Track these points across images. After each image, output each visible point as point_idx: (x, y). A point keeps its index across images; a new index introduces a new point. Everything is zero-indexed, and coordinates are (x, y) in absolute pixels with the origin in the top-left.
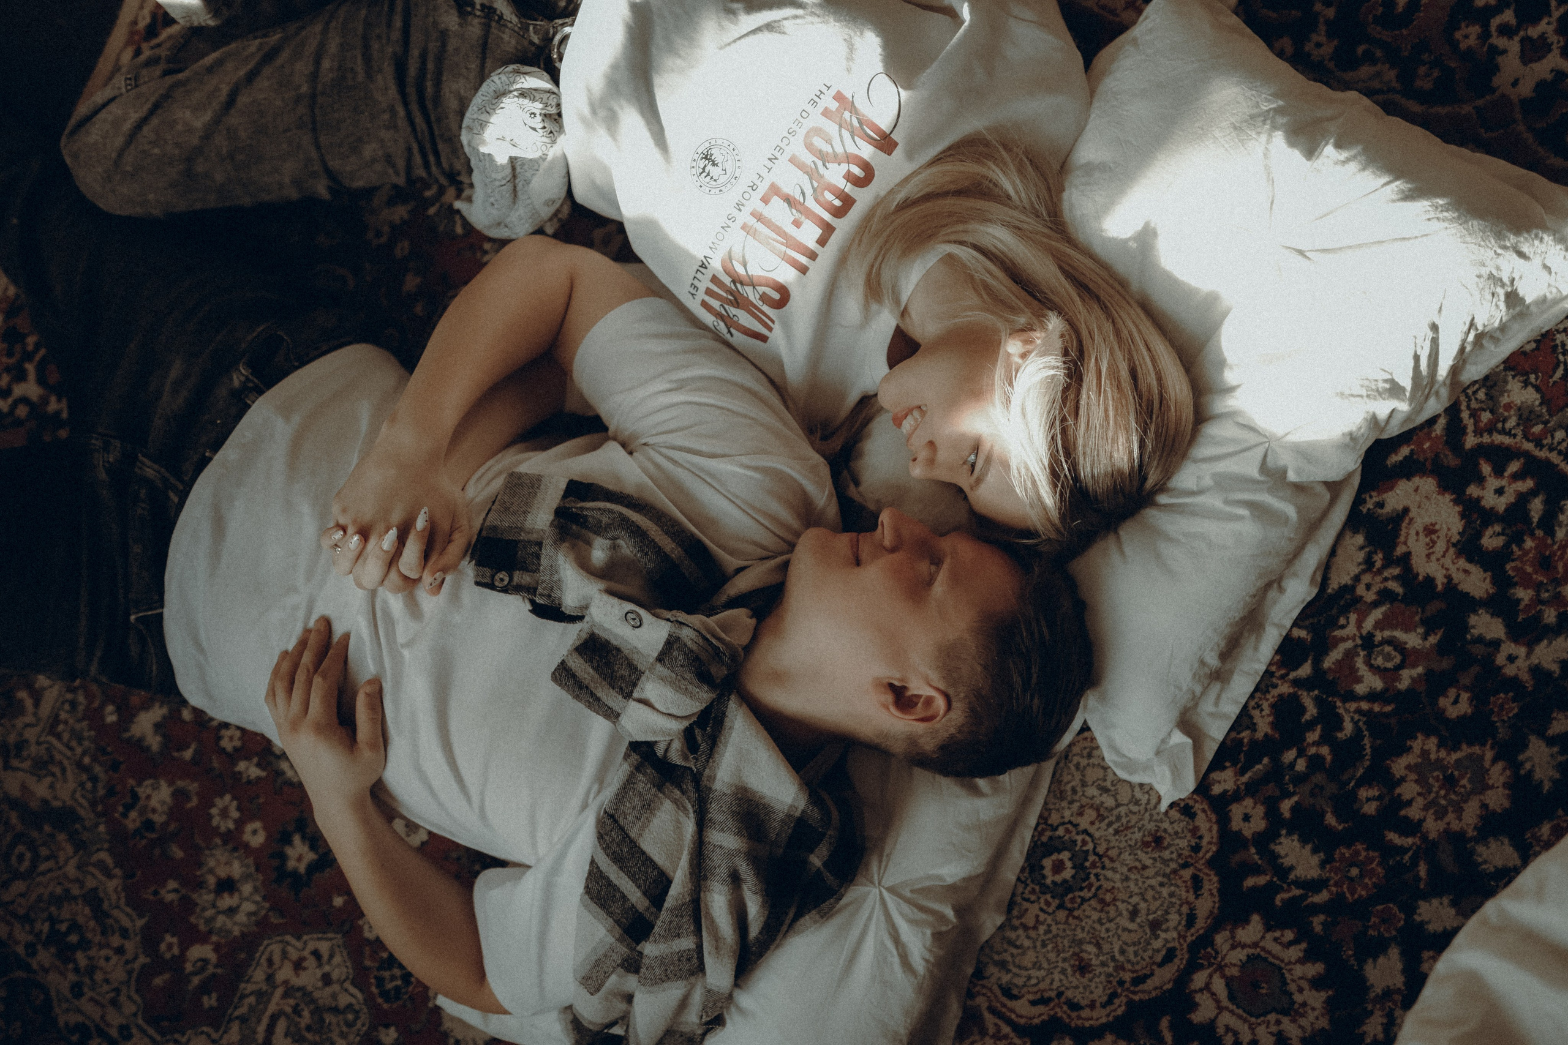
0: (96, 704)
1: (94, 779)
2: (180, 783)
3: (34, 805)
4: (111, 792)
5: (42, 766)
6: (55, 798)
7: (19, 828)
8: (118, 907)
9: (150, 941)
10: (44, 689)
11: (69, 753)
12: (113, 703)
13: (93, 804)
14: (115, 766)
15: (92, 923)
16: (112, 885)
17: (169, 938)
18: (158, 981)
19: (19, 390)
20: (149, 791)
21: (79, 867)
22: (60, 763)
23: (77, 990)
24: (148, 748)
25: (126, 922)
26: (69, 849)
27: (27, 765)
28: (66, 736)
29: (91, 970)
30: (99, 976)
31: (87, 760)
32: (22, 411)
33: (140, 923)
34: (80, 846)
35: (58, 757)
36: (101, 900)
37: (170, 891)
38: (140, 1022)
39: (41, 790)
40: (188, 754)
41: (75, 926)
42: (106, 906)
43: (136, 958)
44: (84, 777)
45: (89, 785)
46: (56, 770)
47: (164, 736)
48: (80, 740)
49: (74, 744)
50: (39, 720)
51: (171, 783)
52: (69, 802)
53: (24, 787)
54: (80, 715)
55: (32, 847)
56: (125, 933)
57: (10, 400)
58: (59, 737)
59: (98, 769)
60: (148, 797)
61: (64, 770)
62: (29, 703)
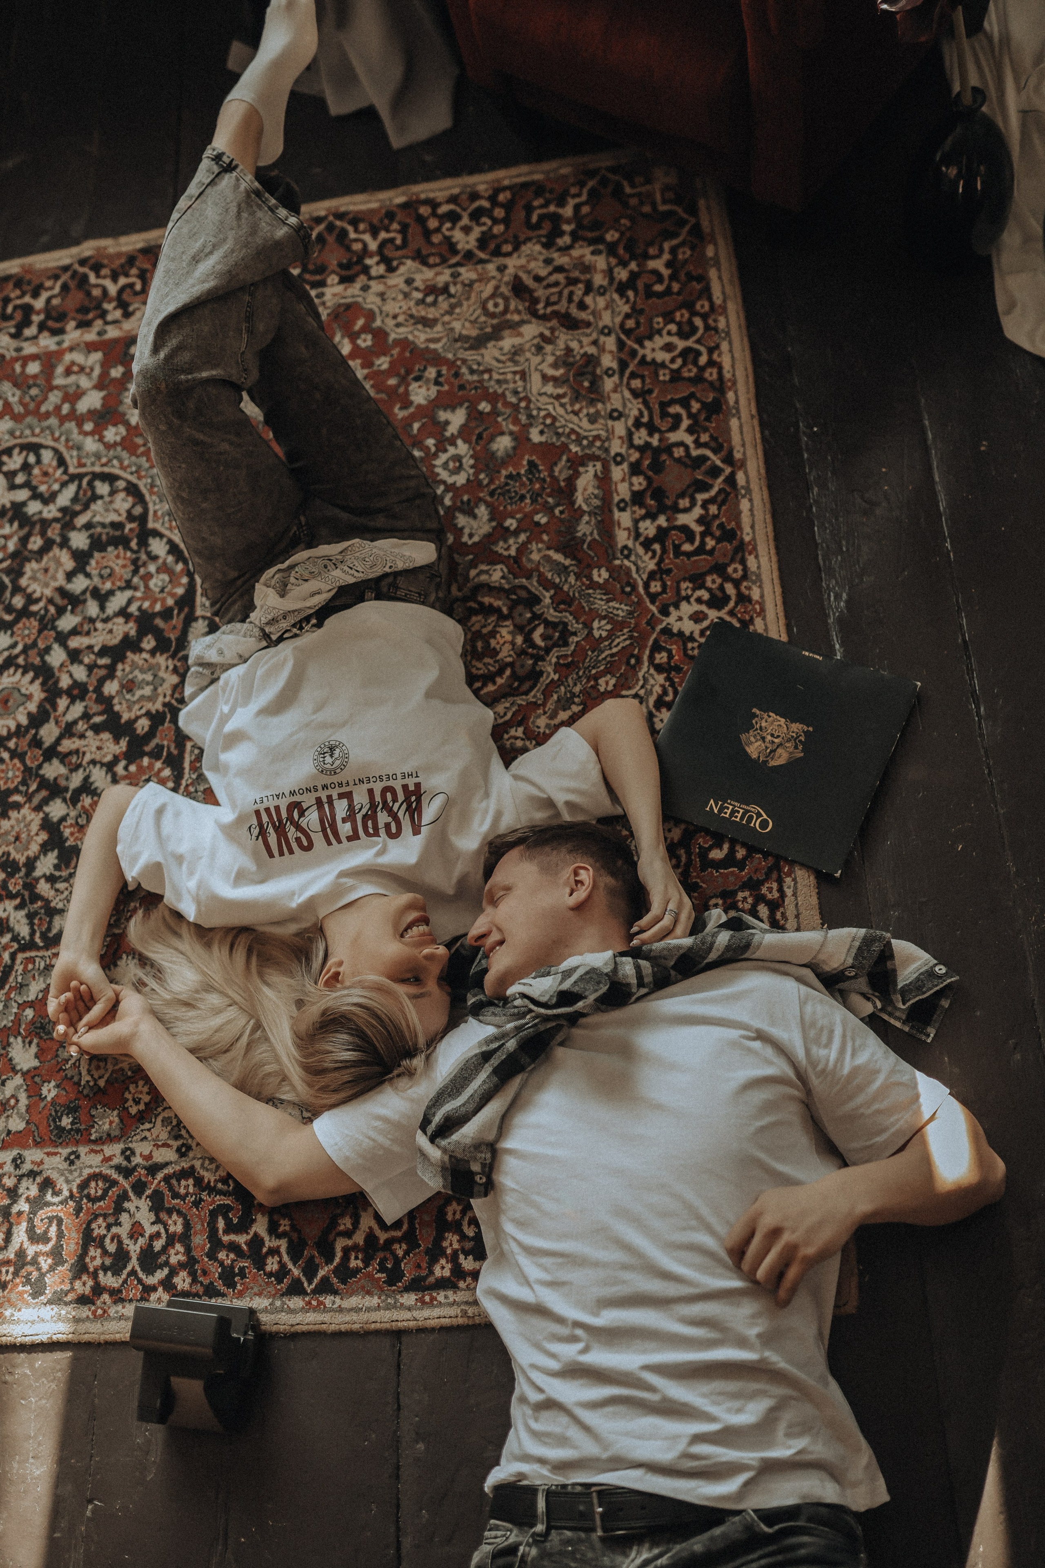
0: (500, 405)
1: (472, 372)
2: (412, 410)
3: (506, 333)
4: (457, 375)
5: (516, 352)
6: (495, 346)
7: (509, 316)
8: (411, 332)
9: (380, 335)
10: (544, 385)
11: (502, 371)
12: (488, 414)
13: (464, 361)
14: (462, 387)
15: (423, 313)
16: (423, 337)
17: (369, 343)
18: (360, 323)
19: (698, 511)
20: (430, 393)
21: (452, 329)
22: (504, 362)
23: (409, 282)
24: (445, 410)
25: (402, 330)
26: (464, 332)
27: (527, 346)
28: (509, 376)
29: (406, 295)
30: (400, 297)
31: (486, 376)
32: (684, 503)
33: (393, 336)
34: (461, 338)
35: (509, 364)
36: (425, 326)
37: (383, 363)
38: (360, 300)
39: (508, 342)
40: (416, 426)
41: (434, 304)
42: (420, 327)
43: (383, 321)
44: (481, 368)
45: (475, 367)
46: (503, 358)
47: (439, 422)
48: (498, 382)
49: (501, 377)
50: (536, 369)
51: (419, 406)
52: (483, 351)
53: (520, 335)
54: (507, 393)
55: (493, 315)
56: (398, 325)
57: (699, 503)
58: (515, 373)
59: (475, 377)
60: (428, 389)
61: (498, 361)
62: (551, 372)
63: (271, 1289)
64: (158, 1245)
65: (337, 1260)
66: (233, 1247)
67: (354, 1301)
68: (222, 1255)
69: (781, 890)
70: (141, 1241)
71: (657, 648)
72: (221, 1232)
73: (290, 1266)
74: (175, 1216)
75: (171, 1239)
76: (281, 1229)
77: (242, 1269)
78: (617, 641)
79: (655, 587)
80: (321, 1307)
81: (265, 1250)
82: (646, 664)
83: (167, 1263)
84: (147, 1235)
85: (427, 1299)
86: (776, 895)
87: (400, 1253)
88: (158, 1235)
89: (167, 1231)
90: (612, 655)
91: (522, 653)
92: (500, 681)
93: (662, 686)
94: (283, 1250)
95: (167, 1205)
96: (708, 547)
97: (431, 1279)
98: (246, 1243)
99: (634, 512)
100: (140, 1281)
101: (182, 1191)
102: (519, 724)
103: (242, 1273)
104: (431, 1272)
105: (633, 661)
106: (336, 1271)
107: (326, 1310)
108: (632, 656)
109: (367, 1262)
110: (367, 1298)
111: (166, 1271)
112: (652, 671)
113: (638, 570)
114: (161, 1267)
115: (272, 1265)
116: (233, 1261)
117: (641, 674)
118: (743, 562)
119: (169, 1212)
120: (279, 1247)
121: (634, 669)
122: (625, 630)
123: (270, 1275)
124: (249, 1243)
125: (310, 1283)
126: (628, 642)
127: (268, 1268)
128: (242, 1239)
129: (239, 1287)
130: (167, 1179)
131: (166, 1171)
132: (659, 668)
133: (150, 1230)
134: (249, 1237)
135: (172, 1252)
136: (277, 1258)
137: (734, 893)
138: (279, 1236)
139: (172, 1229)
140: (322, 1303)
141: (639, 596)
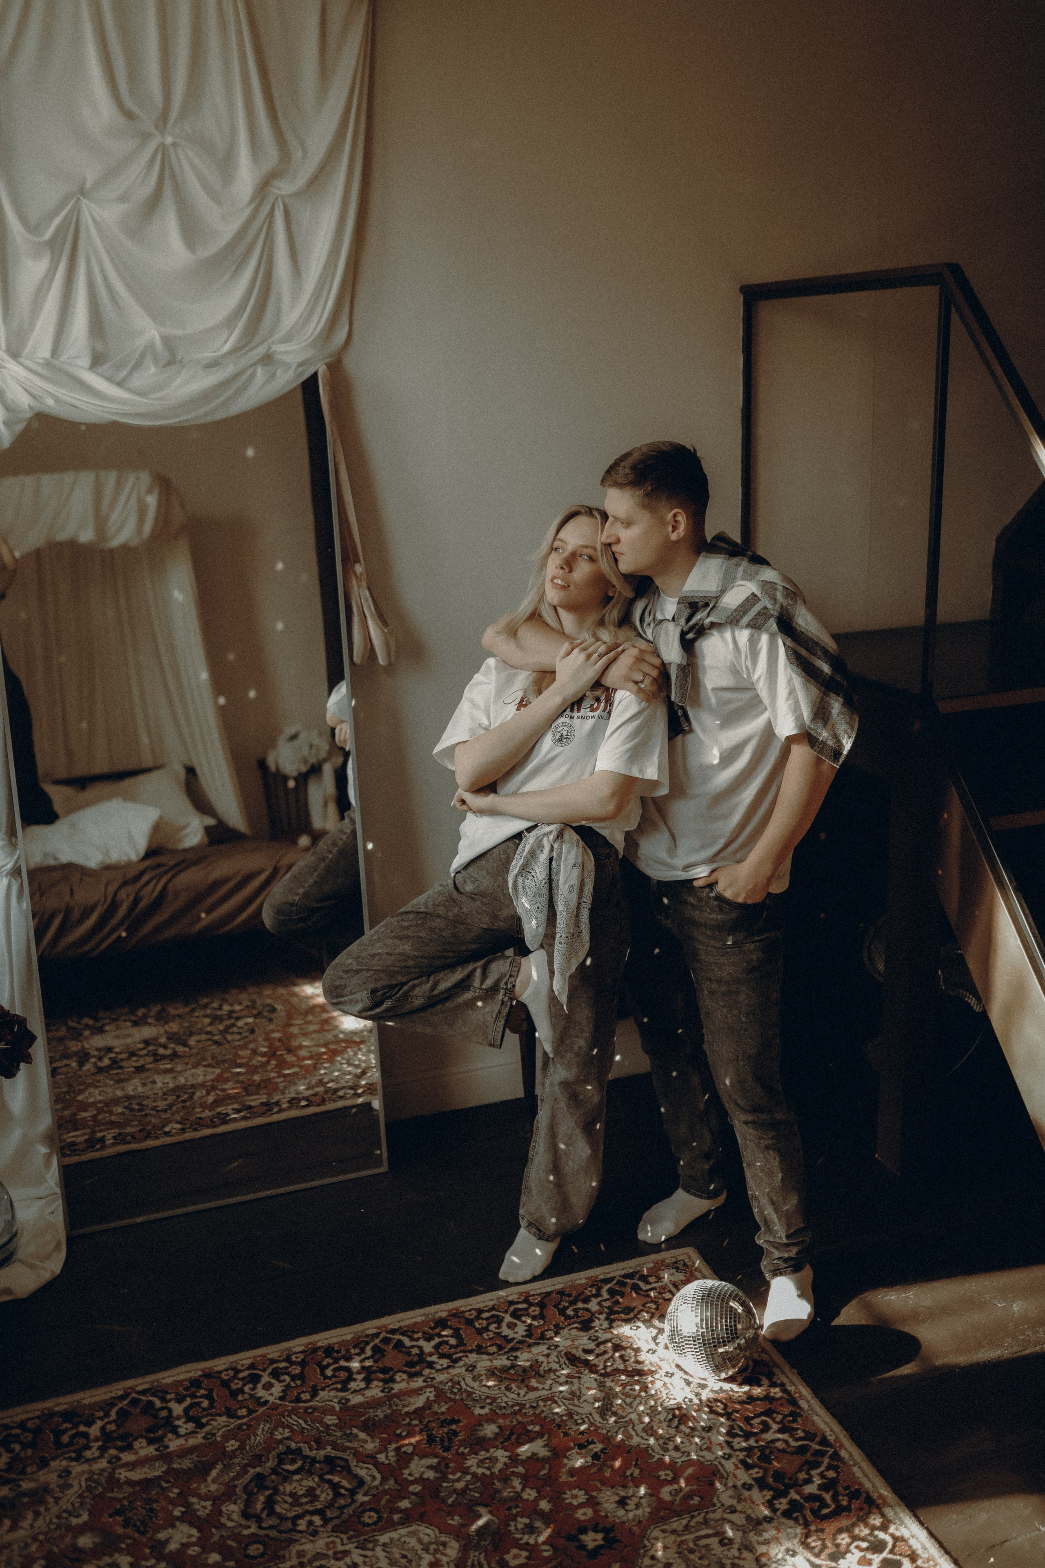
63: (845, 1469)
64: (864, 1545)
65: (805, 1442)
66: (835, 1498)
67: (823, 1426)
68: (845, 1503)
69: (470, 1310)
70: (869, 1556)
71: (298, 1400)
72: (830, 1509)
73: (825, 1464)
74: (838, 1541)
75: (855, 1538)
76: (806, 1476)
77: (845, 1489)
78: (292, 1422)
79: (244, 1412)
80: (837, 1439)
81: (825, 1481)
82: (312, 1403)
83: (871, 1534)
84: (862, 1554)
85: (797, 1395)
86: (473, 1312)
87: (780, 1417)
88: (857, 1547)
89: (851, 1544)
90: (306, 1422)
91: (310, 1473)
92: (336, 1479)
93: (329, 1391)
94: (818, 1471)
95: (835, 1549)
96: (206, 1392)
97: (785, 1396)
98: (828, 1493)
99: (170, 1440)
100: (894, 1546)
101: (819, 1543)
102: (375, 1458)
103: (847, 1488)
104: (781, 1398)
105: (310, 1411)
106: (812, 1440)
107: (837, 1438)
108: (305, 1412)
109: (798, 1429)
110: (816, 1421)
111: (876, 1533)
112: (318, 1399)
113: (225, 1426)
114: (876, 1537)
115: (831, 1474)
116: (843, 1496)
117: (320, 1404)
118: (221, 1372)
119: (838, 1546)
120: (818, 1474)
121: (315, 1409)
122: (283, 1420)
123: (838, 1473)
124: (827, 1492)
125: (828, 1451)
126: (293, 1417)
127: (835, 1475)
128: (827, 1497)
129: (857, 1487)
130: (817, 1555)
131: (813, 1559)
132: (314, 1394)
133: (858, 1554)
134: (823, 1492)
135: (862, 1534)
136: (825, 1473)
137: (477, 1329)
138: (811, 1477)
139: (848, 1540)
140: (835, 1440)
141: (251, 1420)
